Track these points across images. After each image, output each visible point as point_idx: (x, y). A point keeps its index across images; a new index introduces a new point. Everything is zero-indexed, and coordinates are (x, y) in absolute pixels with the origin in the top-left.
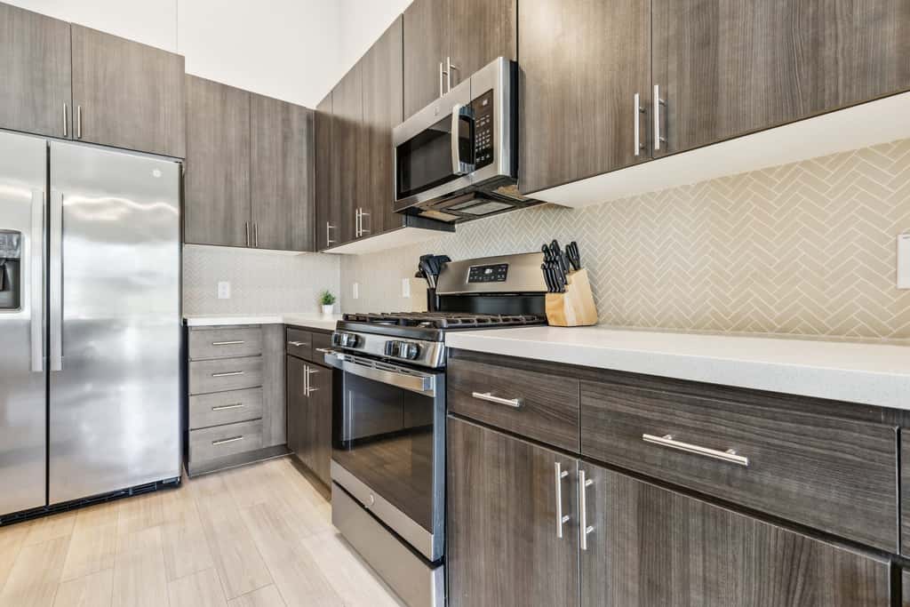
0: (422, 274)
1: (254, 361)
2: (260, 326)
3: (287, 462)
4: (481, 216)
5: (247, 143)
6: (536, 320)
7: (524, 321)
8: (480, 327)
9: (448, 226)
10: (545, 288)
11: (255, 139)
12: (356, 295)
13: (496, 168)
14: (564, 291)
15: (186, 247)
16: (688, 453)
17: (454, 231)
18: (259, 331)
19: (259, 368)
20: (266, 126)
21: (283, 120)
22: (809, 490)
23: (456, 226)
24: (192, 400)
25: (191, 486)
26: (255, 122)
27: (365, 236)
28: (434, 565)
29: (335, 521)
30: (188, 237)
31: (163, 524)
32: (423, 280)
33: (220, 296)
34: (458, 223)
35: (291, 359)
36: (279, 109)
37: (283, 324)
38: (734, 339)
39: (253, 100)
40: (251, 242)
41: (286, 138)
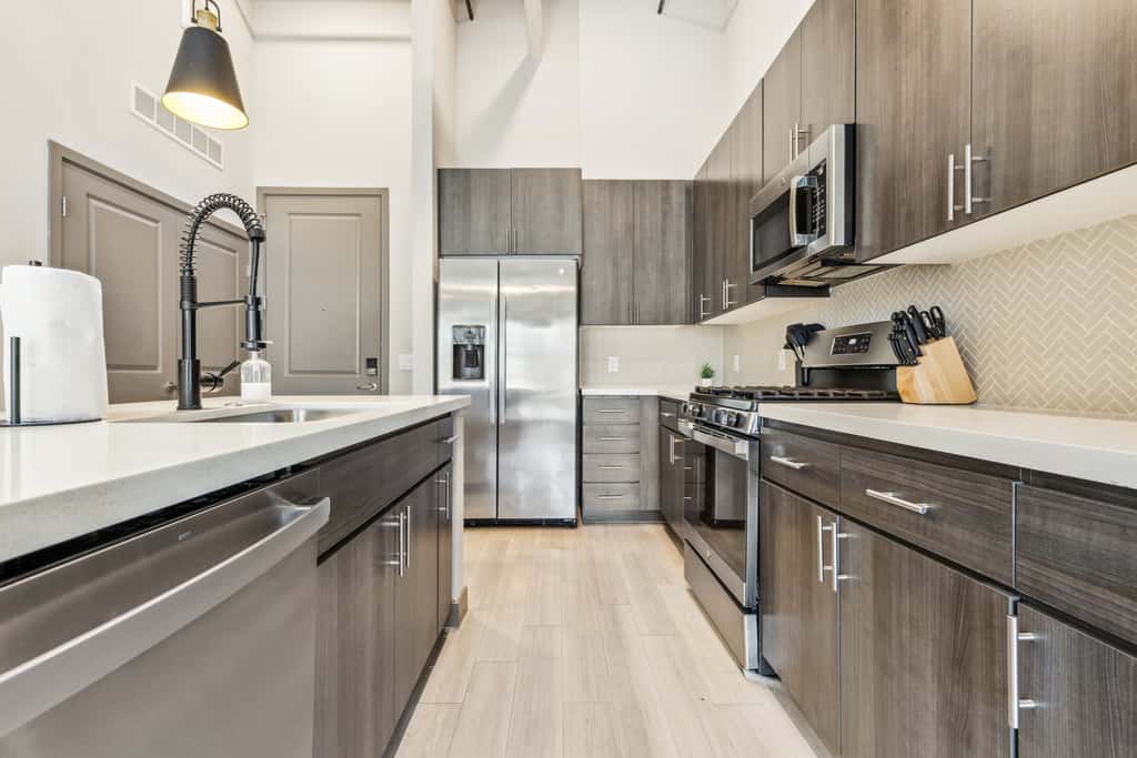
0: (789, 346)
1: (632, 429)
2: (638, 397)
3: (661, 528)
4: (849, 279)
5: (631, 228)
6: (885, 396)
7: (866, 397)
8: (801, 401)
9: (822, 291)
10: (895, 361)
11: (637, 223)
12: (737, 368)
13: (828, 239)
14: (917, 364)
15: (582, 328)
16: (901, 508)
17: (828, 296)
18: (638, 402)
19: (637, 435)
20: (648, 208)
21: (663, 199)
22: (968, 537)
23: (831, 290)
24: (584, 457)
25: (583, 529)
26: (637, 206)
27: (731, 308)
28: (747, 611)
29: (687, 576)
30: (585, 319)
31: (562, 549)
32: (791, 351)
33: (610, 370)
34: (833, 286)
35: (664, 429)
36: (659, 188)
37: (658, 397)
38: (1091, 421)
39: (637, 186)
40: (634, 320)
41: (665, 215)
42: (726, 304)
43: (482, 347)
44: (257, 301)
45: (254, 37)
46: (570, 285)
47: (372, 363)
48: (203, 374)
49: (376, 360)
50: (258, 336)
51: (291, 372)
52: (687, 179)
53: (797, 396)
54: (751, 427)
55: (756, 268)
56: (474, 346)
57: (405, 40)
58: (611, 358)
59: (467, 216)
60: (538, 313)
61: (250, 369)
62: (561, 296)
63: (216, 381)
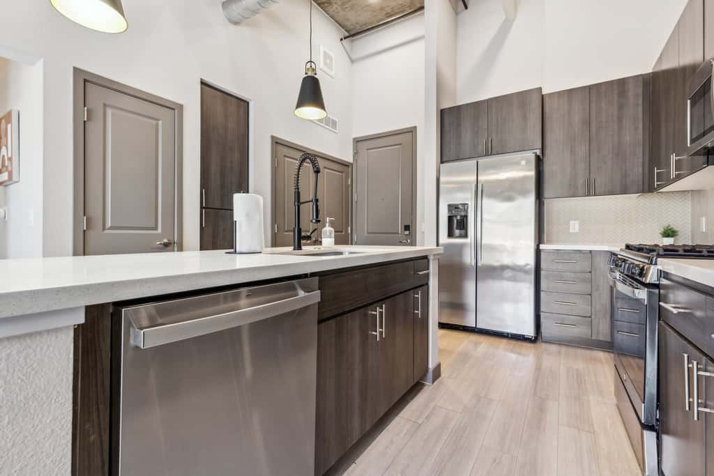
42: (673, 174)
43: (466, 216)
44: (317, 201)
45: (352, 61)
46: (529, 170)
47: (407, 228)
48: (303, 234)
49: (409, 226)
50: (317, 217)
51: (368, 233)
52: (644, 73)
53: (705, 253)
54: (651, 277)
55: (693, 141)
56: (461, 216)
57: (422, 38)
58: (572, 222)
59: (459, 136)
60: (507, 192)
61: (326, 232)
62: (523, 179)
63: (309, 238)
